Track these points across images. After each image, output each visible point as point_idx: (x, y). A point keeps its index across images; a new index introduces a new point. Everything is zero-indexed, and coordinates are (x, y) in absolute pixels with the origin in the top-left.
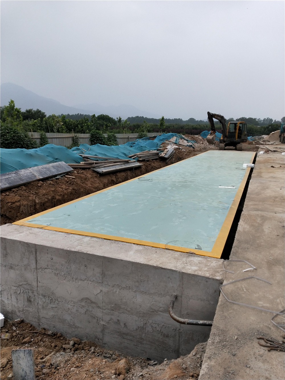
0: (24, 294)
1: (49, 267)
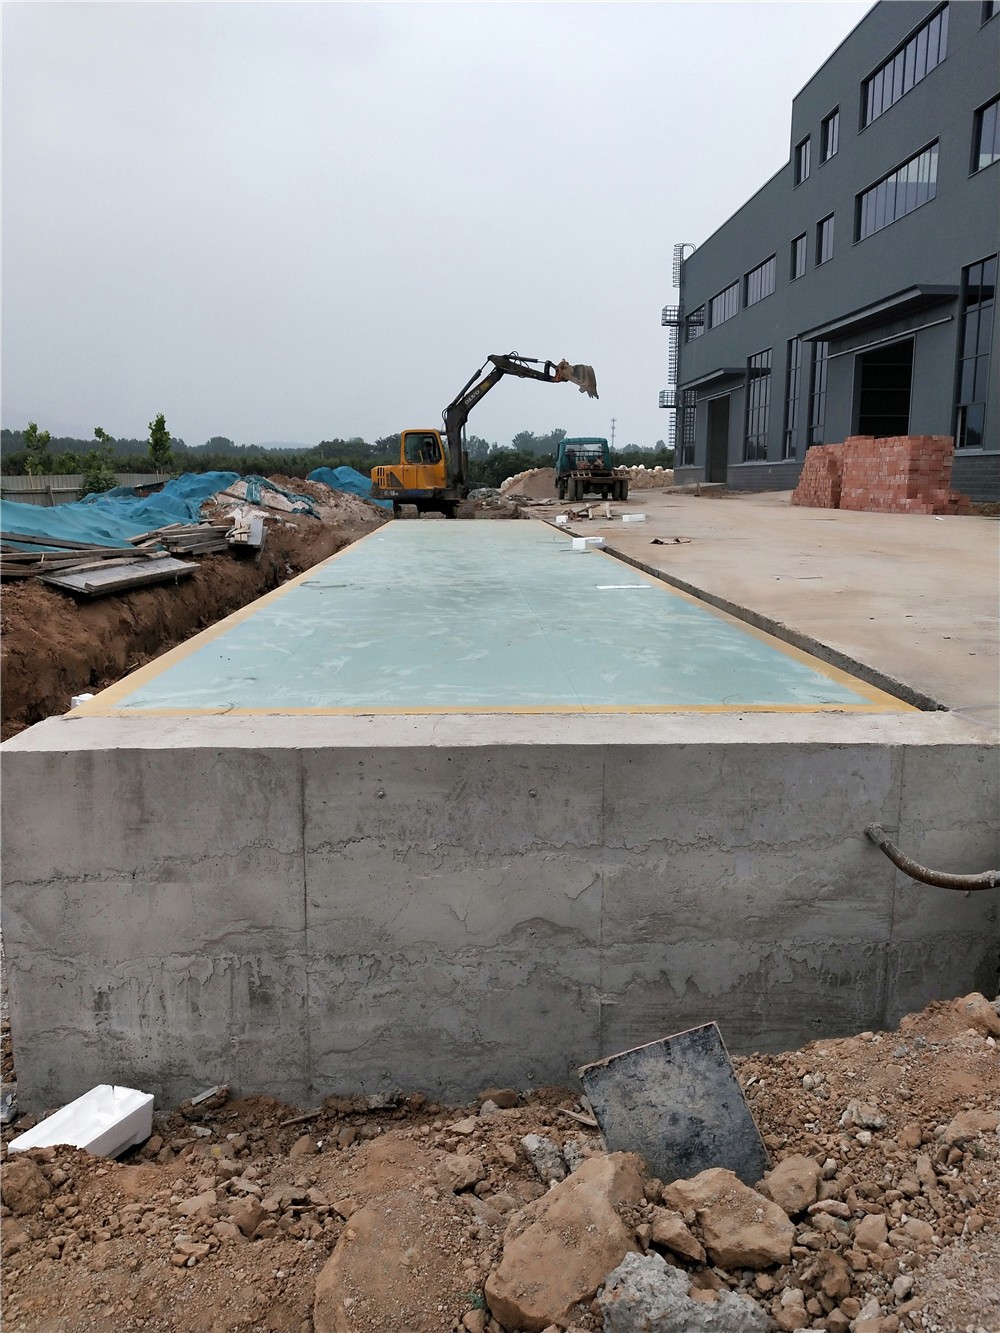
0: (233, 978)
1: (367, 832)
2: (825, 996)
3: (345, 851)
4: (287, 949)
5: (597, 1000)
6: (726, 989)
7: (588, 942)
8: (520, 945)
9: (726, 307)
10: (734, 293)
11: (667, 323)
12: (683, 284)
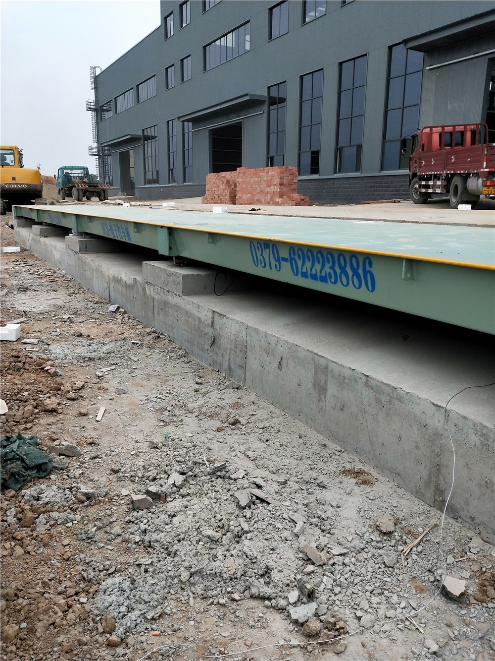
9: (126, 102)
10: (131, 95)
11: (90, 109)
12: (96, 88)
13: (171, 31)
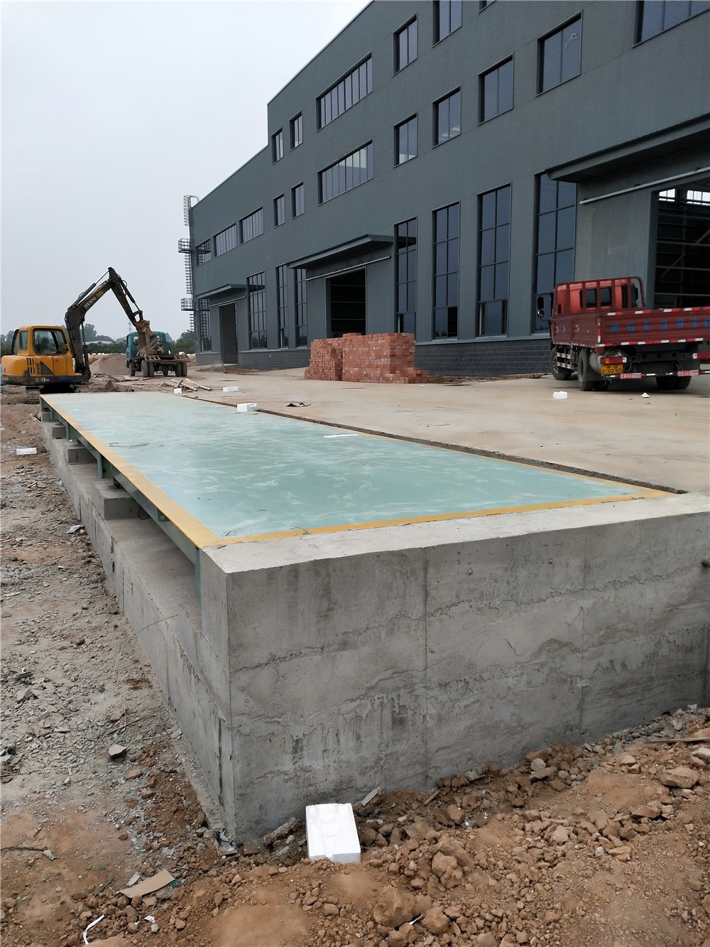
1: (462, 598)
2: (682, 660)
3: (449, 613)
4: (415, 684)
5: (580, 684)
6: (640, 665)
7: (576, 650)
8: (543, 658)
9: (227, 242)
10: (233, 232)
11: (183, 251)
12: (191, 224)
13: (280, 153)
